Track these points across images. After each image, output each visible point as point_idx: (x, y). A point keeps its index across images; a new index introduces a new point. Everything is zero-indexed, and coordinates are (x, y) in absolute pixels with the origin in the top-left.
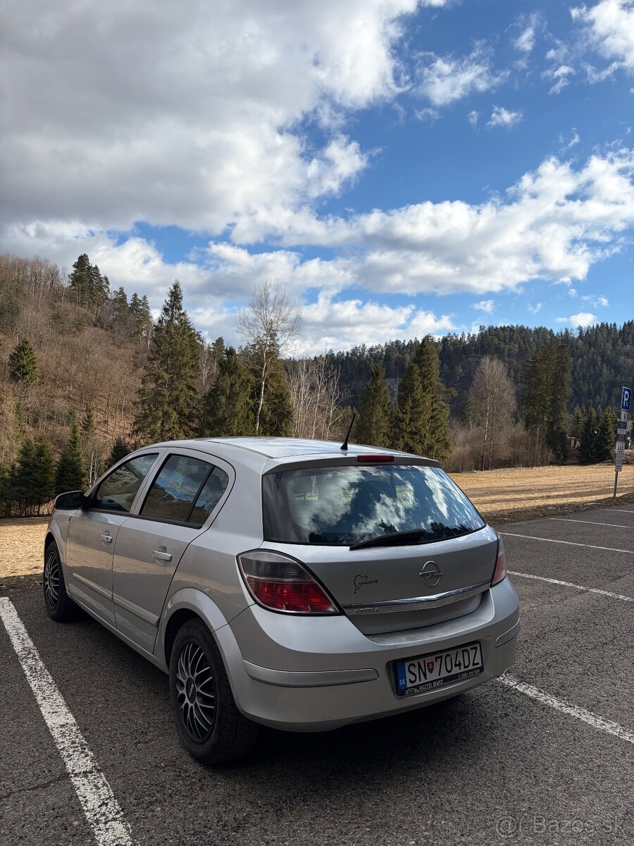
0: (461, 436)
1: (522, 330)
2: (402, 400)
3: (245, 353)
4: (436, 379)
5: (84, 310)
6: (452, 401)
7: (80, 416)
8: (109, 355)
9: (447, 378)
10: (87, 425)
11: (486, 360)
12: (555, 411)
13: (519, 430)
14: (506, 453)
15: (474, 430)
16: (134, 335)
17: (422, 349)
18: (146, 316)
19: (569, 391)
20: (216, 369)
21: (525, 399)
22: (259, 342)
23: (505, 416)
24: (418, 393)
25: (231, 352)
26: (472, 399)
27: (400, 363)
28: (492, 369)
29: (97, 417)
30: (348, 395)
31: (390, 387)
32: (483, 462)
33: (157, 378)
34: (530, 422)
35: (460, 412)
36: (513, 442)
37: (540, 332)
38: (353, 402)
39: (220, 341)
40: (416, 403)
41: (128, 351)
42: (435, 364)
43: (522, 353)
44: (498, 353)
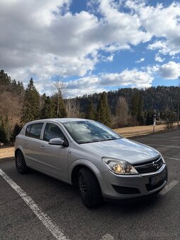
0: (114, 119)
1: (130, 89)
2: (98, 110)
3: (52, 97)
4: (107, 103)
5: (3, 87)
6: (112, 109)
7: (4, 118)
8: (11, 99)
9: (110, 103)
10: (7, 120)
11: (120, 98)
12: (140, 111)
13: (130, 117)
14: (126, 123)
15: (117, 117)
16: (19, 94)
17: (103, 95)
18: (22, 87)
19: (143, 105)
20: (44, 103)
21: (131, 108)
22: (56, 94)
23: (126, 113)
24: (102, 107)
25: (48, 97)
26: (117, 108)
27: (97, 99)
28: (122, 100)
29: (9, 118)
30: (82, 109)
31: (94, 106)
32: (120, 126)
33: (27, 106)
34: (133, 114)
35: (114, 112)
36: (128, 120)
37: (135, 89)
38: (84, 111)
39: (45, 94)
40: (102, 110)
41: (18, 98)
42: (107, 99)
43: (130, 95)
44: (124, 95)
